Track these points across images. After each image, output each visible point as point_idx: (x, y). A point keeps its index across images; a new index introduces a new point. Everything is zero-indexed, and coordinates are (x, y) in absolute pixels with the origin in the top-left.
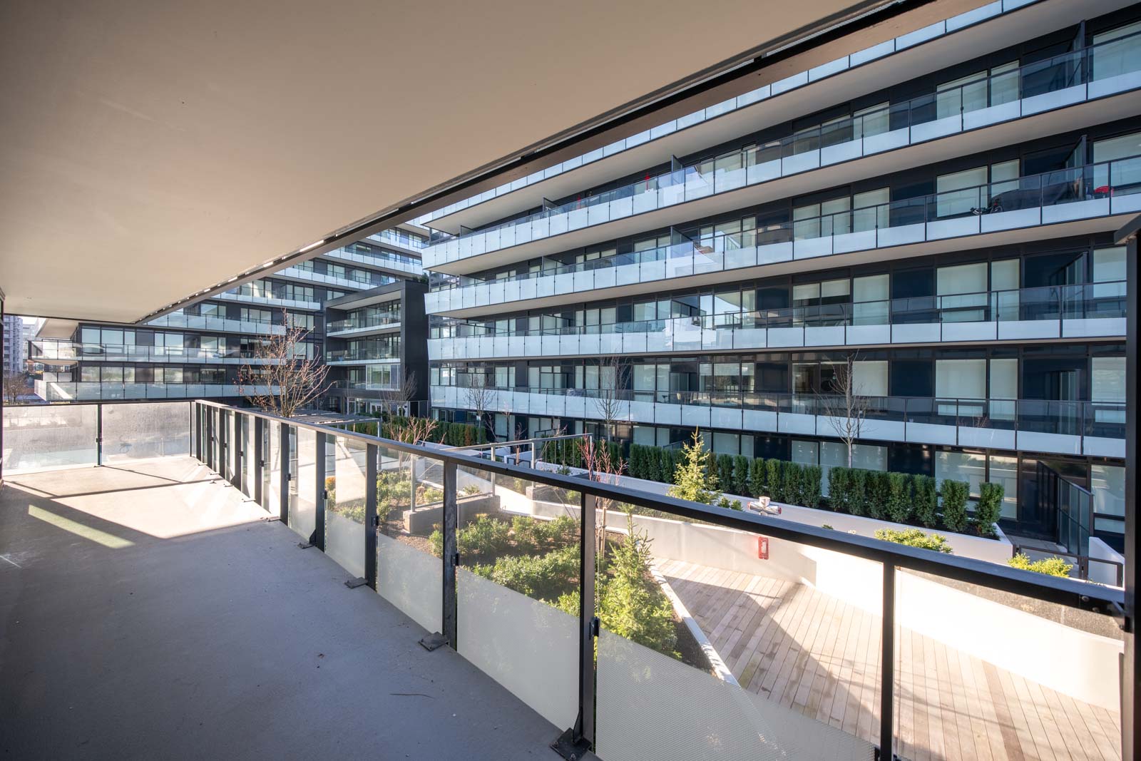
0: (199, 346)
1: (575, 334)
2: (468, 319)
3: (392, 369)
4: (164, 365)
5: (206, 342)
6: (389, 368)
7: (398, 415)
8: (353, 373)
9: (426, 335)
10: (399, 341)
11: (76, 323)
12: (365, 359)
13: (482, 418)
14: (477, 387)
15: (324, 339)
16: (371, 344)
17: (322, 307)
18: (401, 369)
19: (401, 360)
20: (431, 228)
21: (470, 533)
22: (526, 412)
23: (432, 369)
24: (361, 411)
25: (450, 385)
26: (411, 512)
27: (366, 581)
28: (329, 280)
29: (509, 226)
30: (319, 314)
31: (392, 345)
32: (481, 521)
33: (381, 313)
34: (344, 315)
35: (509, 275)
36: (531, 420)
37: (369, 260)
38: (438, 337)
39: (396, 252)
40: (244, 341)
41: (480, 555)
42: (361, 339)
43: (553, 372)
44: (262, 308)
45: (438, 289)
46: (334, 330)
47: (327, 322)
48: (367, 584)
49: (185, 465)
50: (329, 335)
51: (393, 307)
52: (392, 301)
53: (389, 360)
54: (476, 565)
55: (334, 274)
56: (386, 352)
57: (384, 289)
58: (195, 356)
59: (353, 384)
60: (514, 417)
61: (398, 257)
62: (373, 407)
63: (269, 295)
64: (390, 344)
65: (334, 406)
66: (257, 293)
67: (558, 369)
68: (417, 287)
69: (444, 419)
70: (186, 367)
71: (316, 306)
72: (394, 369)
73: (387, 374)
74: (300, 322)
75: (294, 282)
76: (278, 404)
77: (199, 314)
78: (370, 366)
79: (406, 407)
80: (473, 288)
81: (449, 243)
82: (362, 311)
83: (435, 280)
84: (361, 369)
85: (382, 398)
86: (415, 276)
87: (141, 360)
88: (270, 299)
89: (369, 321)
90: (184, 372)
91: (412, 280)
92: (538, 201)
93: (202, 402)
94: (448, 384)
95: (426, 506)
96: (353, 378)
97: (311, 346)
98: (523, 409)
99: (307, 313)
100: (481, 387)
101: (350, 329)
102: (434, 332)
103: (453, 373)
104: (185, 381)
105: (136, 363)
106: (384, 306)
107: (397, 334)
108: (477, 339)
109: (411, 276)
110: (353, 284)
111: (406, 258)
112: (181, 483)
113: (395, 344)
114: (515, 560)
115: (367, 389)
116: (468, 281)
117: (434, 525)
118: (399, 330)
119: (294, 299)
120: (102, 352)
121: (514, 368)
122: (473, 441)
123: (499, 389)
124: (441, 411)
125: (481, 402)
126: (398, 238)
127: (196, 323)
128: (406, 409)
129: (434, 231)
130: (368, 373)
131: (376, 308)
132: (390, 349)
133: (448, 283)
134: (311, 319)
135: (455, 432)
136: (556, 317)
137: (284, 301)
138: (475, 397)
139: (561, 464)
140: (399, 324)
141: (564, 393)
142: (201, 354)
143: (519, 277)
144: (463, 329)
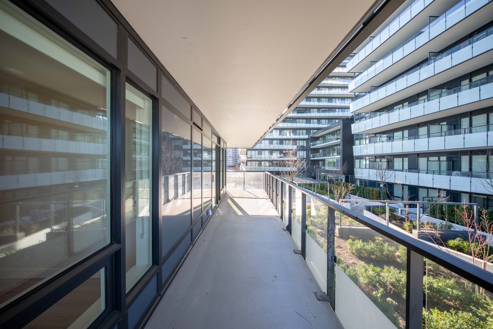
0: (272, 154)
1: (460, 134)
2: (376, 134)
3: (337, 160)
4: (264, 161)
5: (275, 153)
6: (335, 160)
7: (339, 181)
8: (320, 162)
9: (353, 144)
10: (340, 148)
11: (246, 149)
12: (325, 156)
13: (384, 185)
14: (381, 169)
15: (310, 149)
16: (328, 150)
17: (309, 137)
18: (341, 161)
19: (341, 156)
20: (355, 93)
21: (370, 246)
22: (417, 184)
23: (356, 160)
24: (324, 179)
25: (366, 168)
26: (339, 227)
27: (301, 253)
28: (312, 125)
29: (403, 77)
30: (308, 140)
31: (337, 150)
32: (377, 241)
33: (332, 136)
34: (317, 139)
35: (403, 106)
36: (420, 190)
37: (327, 114)
38: (359, 144)
39: (339, 108)
40: (284, 152)
41: (375, 259)
42: (324, 148)
43: (439, 160)
44: (289, 140)
45: (359, 121)
46: (313, 145)
47: (311, 142)
48: (301, 254)
49: (262, 192)
50: (311, 147)
51: (337, 133)
52: (337, 130)
53: (336, 157)
54: (370, 264)
55: (313, 123)
56: (334, 153)
57: (333, 126)
58: (271, 158)
59: (321, 167)
60: (407, 187)
61: (340, 110)
62: (329, 177)
63: (291, 134)
64: (336, 150)
65: (313, 176)
66: (288, 135)
67: (444, 158)
68: (348, 122)
69: (362, 185)
70: (270, 161)
71: (307, 137)
72: (337, 161)
73: (334, 163)
74: (302, 143)
75: (299, 129)
76: (290, 174)
77: (272, 144)
78: (327, 160)
79: (343, 178)
80: (378, 117)
81: (364, 97)
82: (324, 137)
83: (357, 117)
84: (324, 161)
85: (332, 173)
86: (347, 117)
87: (259, 159)
88: (293, 136)
89: (327, 140)
90: (269, 163)
91: (346, 119)
92: (426, 55)
93: (267, 172)
94: (365, 167)
95: (347, 226)
96: (320, 165)
97: (305, 152)
98: (414, 183)
99: (303, 140)
100: (384, 169)
101: (320, 144)
102: (357, 142)
103: (368, 162)
104: (269, 166)
105: (258, 160)
106: (333, 133)
107: (339, 145)
108: (381, 143)
109: (346, 117)
110: (321, 126)
111: (344, 110)
112: (259, 198)
113: (338, 149)
114: (398, 271)
115: (326, 169)
116: (376, 113)
117: (351, 236)
118: (340, 143)
119: (299, 135)
120: (251, 157)
121: (407, 159)
122: (378, 198)
123: (395, 170)
124: (361, 181)
125: (384, 177)
126: (340, 102)
127: (272, 147)
128: (343, 179)
129: (356, 94)
130: (326, 162)
131: (330, 134)
132: (336, 151)
133: (364, 117)
134: (305, 141)
135: (367, 191)
136: (442, 125)
137: (296, 136)
138: (380, 175)
139: (444, 220)
140: (339, 140)
141: (449, 174)
142: (273, 157)
143: (410, 104)
144: (372, 139)
